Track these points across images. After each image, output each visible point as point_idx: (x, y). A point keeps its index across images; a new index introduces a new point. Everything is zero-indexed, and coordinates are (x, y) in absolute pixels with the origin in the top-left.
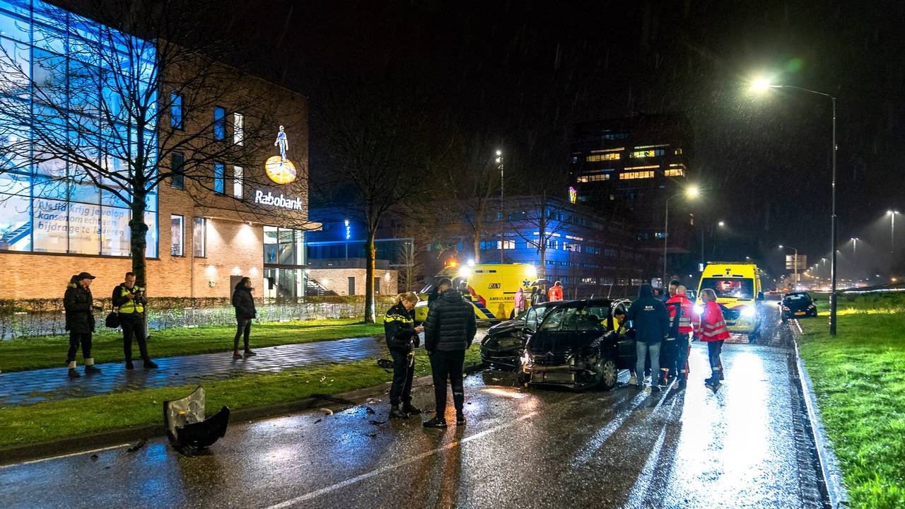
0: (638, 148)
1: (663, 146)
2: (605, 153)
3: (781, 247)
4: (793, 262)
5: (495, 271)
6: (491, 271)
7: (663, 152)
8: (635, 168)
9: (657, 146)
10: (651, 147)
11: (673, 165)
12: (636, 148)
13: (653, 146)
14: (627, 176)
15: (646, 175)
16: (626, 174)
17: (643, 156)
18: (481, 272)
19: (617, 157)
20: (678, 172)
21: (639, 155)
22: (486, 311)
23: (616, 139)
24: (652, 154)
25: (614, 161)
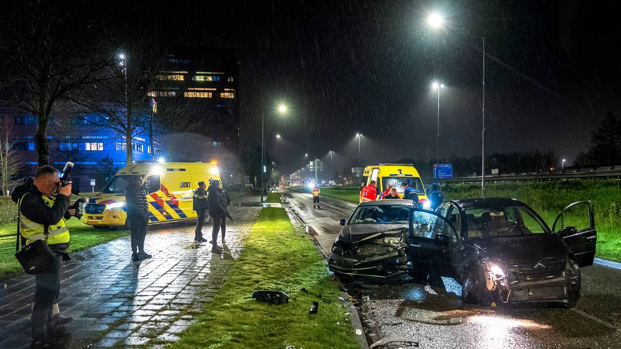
0: (199, 73)
1: (219, 73)
2: (171, 74)
3: (306, 155)
4: (314, 166)
5: (184, 170)
6: (181, 170)
7: (218, 79)
8: (196, 89)
9: (213, 73)
10: (209, 73)
11: (227, 90)
12: (197, 73)
13: (211, 73)
14: (191, 95)
15: (206, 95)
16: (190, 93)
17: (202, 80)
18: (172, 170)
19: (182, 78)
20: (231, 95)
21: (199, 79)
22: (179, 212)
23: (180, 63)
24: (210, 79)
25: (178, 82)
